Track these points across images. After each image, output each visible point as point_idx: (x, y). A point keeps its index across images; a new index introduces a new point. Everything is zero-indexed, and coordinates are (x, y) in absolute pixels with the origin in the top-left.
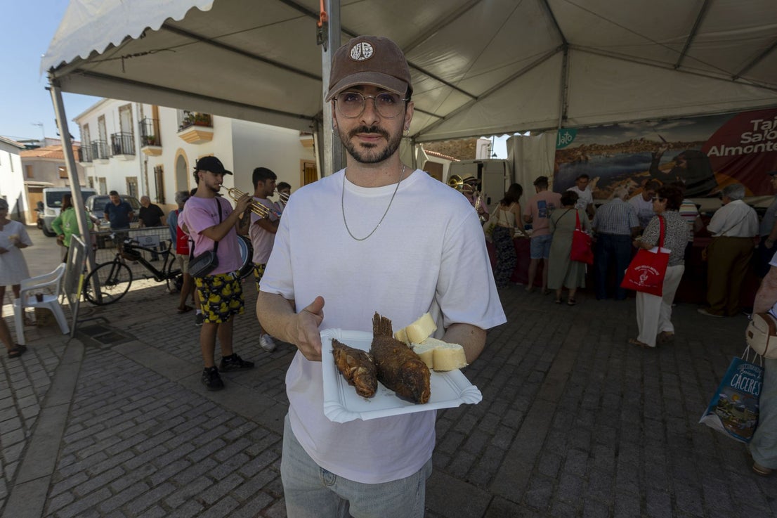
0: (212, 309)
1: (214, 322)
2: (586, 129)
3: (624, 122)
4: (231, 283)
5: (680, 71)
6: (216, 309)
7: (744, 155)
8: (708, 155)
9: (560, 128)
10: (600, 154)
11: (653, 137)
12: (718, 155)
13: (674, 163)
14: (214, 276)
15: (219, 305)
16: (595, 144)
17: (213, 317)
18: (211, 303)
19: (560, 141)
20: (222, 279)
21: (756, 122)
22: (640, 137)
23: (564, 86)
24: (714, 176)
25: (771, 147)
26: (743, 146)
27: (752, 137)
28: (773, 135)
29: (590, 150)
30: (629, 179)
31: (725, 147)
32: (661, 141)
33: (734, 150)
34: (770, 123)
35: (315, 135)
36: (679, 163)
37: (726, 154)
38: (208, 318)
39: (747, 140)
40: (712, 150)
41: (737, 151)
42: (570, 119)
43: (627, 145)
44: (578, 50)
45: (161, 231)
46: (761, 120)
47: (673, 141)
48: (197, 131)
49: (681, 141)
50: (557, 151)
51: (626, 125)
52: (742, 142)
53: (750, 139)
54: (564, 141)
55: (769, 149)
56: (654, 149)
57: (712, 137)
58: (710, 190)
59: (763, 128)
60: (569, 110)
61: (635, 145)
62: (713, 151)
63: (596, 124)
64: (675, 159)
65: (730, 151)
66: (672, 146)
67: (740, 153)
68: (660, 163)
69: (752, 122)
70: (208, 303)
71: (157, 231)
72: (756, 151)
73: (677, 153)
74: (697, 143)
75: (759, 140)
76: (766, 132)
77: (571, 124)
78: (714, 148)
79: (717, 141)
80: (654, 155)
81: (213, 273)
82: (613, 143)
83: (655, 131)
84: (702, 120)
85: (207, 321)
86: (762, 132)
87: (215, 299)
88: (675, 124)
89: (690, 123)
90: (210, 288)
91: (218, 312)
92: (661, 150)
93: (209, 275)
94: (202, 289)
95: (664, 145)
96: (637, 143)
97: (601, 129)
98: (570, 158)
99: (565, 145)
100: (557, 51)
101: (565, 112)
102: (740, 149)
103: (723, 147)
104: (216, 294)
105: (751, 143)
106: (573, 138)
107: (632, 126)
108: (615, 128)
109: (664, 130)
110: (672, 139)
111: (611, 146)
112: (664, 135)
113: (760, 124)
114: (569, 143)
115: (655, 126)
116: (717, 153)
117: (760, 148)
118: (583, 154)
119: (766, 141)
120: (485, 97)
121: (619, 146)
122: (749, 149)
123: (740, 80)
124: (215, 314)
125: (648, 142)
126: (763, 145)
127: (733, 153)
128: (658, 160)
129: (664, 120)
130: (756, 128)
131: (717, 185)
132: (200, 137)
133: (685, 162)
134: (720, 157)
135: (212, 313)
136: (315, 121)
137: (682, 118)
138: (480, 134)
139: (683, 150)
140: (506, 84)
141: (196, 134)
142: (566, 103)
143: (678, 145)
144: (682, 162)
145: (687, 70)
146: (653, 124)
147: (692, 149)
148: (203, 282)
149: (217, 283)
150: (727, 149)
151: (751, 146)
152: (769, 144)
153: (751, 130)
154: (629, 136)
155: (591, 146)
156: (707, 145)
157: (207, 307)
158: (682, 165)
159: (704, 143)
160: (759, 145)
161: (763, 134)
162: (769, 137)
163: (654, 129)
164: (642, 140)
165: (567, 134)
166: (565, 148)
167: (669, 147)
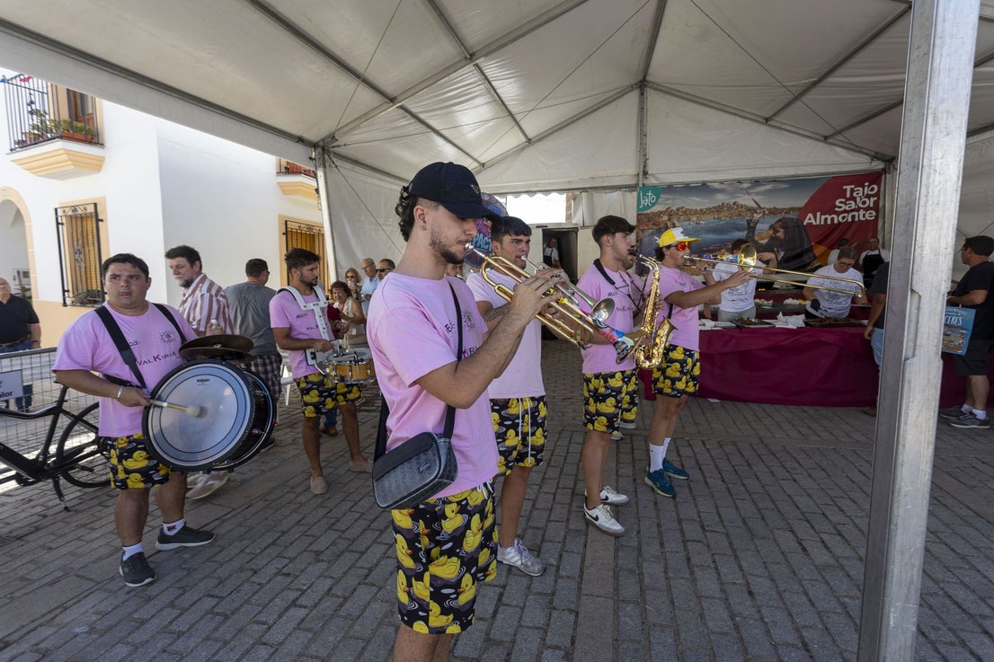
0: (437, 596)
1: (440, 631)
2: (670, 189)
3: (714, 182)
4: (481, 510)
5: (770, 126)
6: (448, 596)
7: (839, 223)
8: (805, 224)
9: (641, 186)
10: (689, 220)
11: (746, 201)
12: (814, 223)
13: (771, 232)
14: (446, 502)
15: (456, 585)
16: (683, 207)
17: (437, 619)
18: (433, 577)
19: (642, 202)
20: (463, 508)
21: (848, 188)
22: (733, 201)
23: (642, 134)
24: (812, 247)
25: (864, 216)
26: (838, 214)
27: (846, 205)
28: (864, 203)
29: (677, 214)
30: (723, 251)
31: (821, 215)
32: (756, 206)
33: (829, 217)
34: (861, 189)
35: (320, 174)
36: (776, 231)
37: (822, 223)
38: (426, 620)
39: (841, 207)
40: (807, 218)
41: (832, 219)
42: (653, 175)
43: (719, 209)
44: (656, 89)
45: (26, 360)
46: (853, 186)
47: (768, 206)
48: (68, 152)
49: (777, 207)
50: (638, 215)
51: (717, 185)
52: (837, 209)
53: (844, 207)
54: (645, 202)
55: (862, 218)
56: (749, 215)
57: (808, 203)
58: (809, 264)
59: (855, 194)
60: (650, 163)
61: (728, 210)
62: (809, 219)
63: (683, 183)
64: (772, 227)
65: (826, 219)
66: (767, 212)
67: (836, 222)
68: (756, 232)
69: (845, 187)
70: (427, 577)
71: (16, 361)
72: (850, 220)
73: (773, 220)
74: (793, 209)
75: (853, 208)
76: (858, 199)
77: (651, 181)
78: (810, 215)
79: (812, 207)
80: (749, 222)
81: (442, 494)
82: (703, 207)
83: (749, 194)
84: (796, 183)
85: (420, 627)
86: (854, 199)
87: (447, 568)
88: (769, 187)
89: (784, 186)
90: (433, 534)
91: (453, 604)
92: (756, 216)
93: (432, 500)
94: (412, 539)
95: (758, 211)
96: (729, 208)
97: (688, 189)
98: (654, 224)
99: (649, 207)
100: (632, 88)
101: (645, 167)
102: (835, 216)
103: (818, 214)
104: (450, 553)
105: (845, 211)
106: (657, 200)
107: (723, 186)
108: (703, 188)
109: (757, 194)
110: (767, 204)
111: (701, 210)
112: (758, 198)
113: (852, 191)
114: (653, 204)
115: (749, 188)
116: (813, 221)
117: (853, 217)
118: (669, 220)
119: (858, 210)
120: (540, 140)
121: (709, 211)
122: (844, 218)
123: (831, 141)
124: (444, 612)
125: (742, 207)
126: (856, 213)
127: (829, 222)
128: (754, 228)
129: (757, 182)
130: (848, 195)
131: (816, 258)
132: (75, 163)
133: (782, 230)
134: (816, 225)
135: (435, 608)
136: (319, 150)
137: (774, 180)
138: (536, 189)
139: (778, 217)
140: (568, 125)
141: (65, 157)
142: (645, 155)
143: (773, 212)
144: (778, 231)
145: (778, 125)
146: (745, 185)
147: (789, 216)
148: (414, 517)
149: (452, 523)
150: (823, 217)
151: (846, 215)
152: (862, 212)
153: (844, 197)
154: (721, 198)
155: (678, 209)
156: (803, 211)
157: (422, 589)
158: (779, 234)
159: (799, 209)
160: (853, 213)
161: (856, 202)
162: (861, 206)
163: (747, 192)
164: (734, 203)
165: (650, 194)
166: (648, 211)
167: (764, 214)
